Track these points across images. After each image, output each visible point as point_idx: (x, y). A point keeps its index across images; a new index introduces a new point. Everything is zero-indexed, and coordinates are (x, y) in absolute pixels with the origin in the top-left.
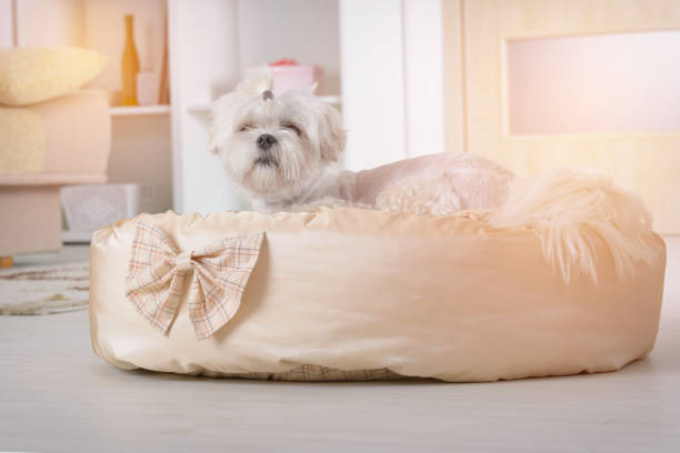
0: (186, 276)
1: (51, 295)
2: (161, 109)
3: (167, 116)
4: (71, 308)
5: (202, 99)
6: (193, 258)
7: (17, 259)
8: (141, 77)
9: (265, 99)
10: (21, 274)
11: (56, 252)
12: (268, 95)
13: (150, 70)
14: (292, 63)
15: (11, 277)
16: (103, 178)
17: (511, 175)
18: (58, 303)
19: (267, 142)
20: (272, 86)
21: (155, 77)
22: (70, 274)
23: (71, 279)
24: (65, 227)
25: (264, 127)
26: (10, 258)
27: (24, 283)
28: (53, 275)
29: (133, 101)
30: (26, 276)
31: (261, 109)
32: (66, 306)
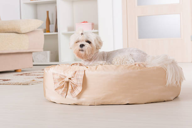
0: (68, 83)
1: (32, 80)
2: (56, 33)
3: (57, 35)
4: (37, 83)
5: (66, 31)
6: (69, 79)
7: (22, 70)
8: (50, 26)
9: (82, 35)
10: (24, 74)
11: (31, 68)
12: (82, 34)
13: (53, 24)
14: (86, 22)
15: (21, 75)
16: (42, 50)
17: (146, 54)
18: (34, 82)
19: (82, 46)
20: (83, 31)
21: (54, 25)
22: (35, 74)
23: (36, 75)
24: (33, 61)
25: (81, 42)
26: (20, 69)
27: (24, 76)
28: (31, 74)
29: (49, 31)
30: (25, 74)
31: (81, 37)
32: (36, 83)
